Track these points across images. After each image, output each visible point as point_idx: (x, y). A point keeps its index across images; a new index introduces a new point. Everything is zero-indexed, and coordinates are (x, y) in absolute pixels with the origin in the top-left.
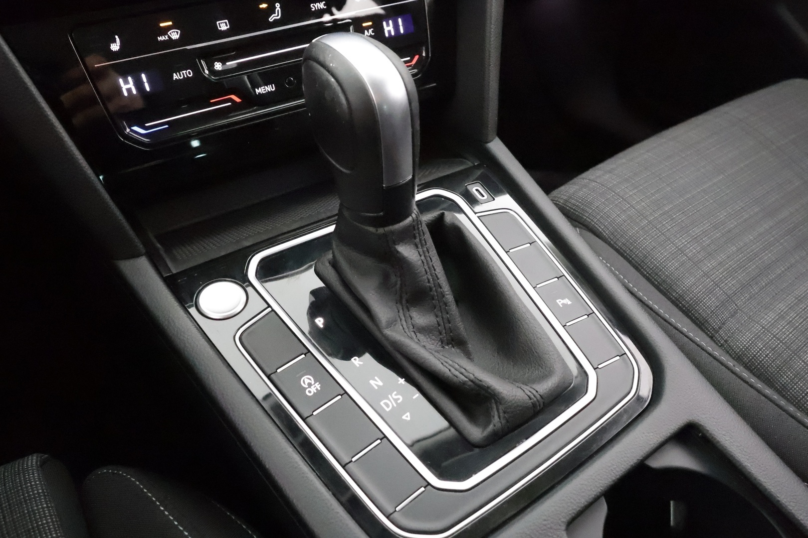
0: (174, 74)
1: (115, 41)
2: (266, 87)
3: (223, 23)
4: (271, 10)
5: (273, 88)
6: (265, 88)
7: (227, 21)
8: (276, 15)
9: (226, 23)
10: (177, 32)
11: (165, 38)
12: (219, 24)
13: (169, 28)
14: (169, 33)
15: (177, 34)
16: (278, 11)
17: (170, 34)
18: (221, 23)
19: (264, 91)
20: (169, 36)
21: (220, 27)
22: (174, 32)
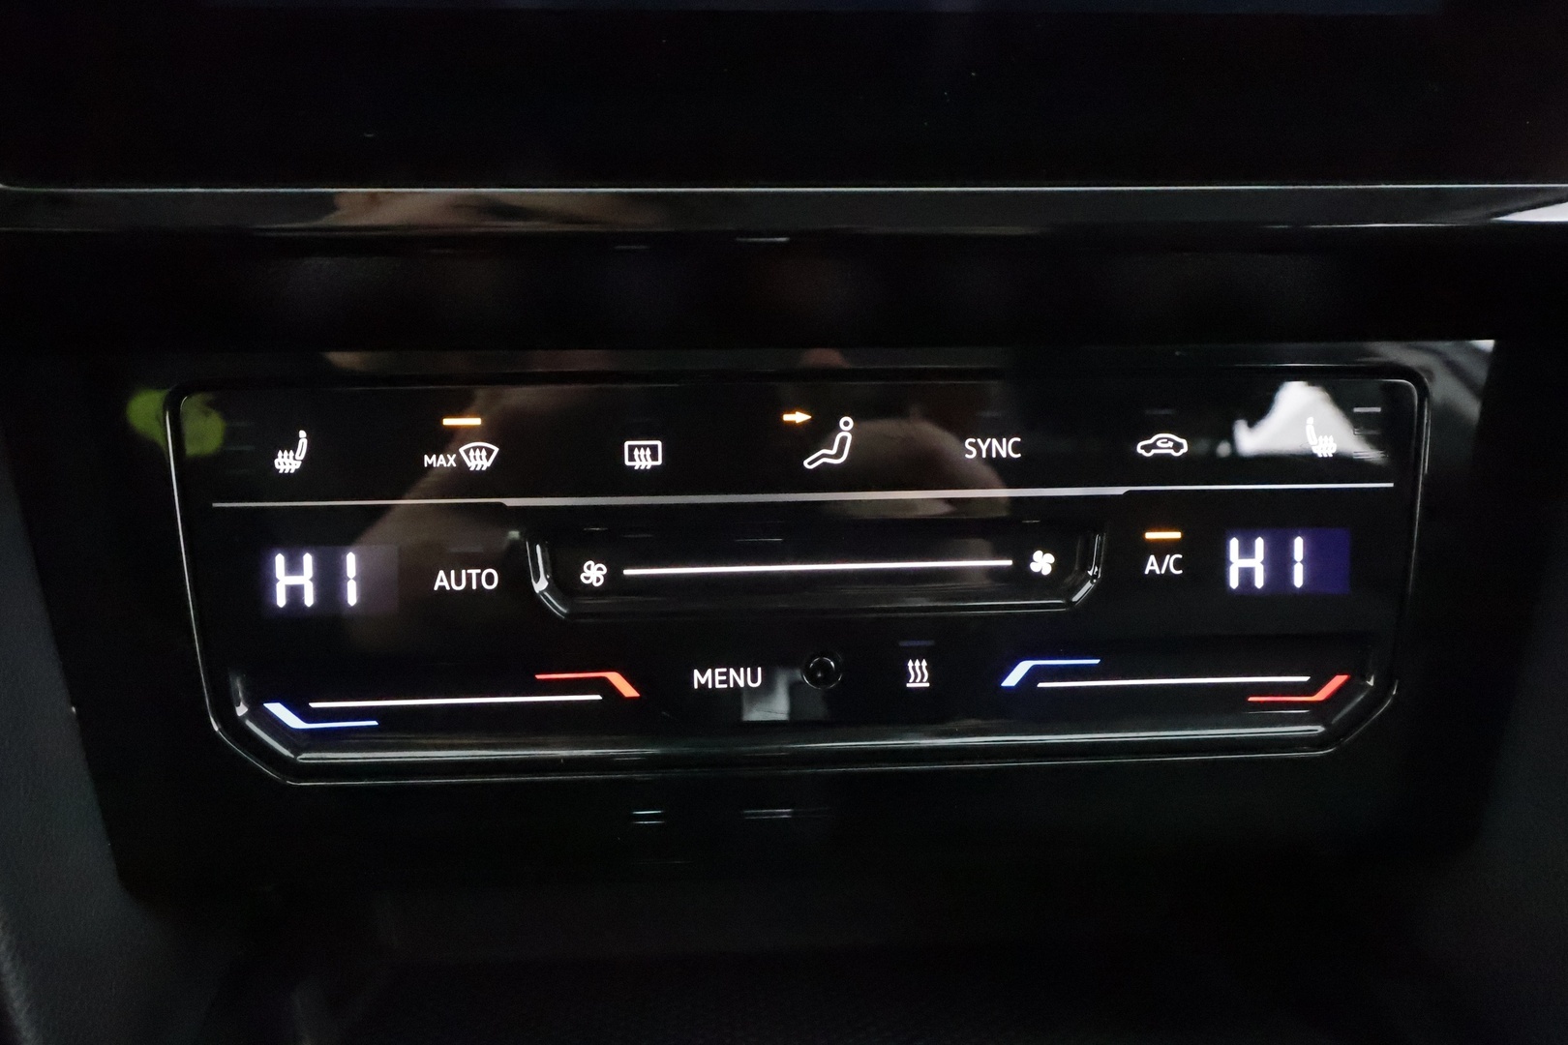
0: (441, 573)
1: (292, 446)
2: (732, 672)
3: (645, 447)
4: (820, 433)
5: (754, 680)
6: (727, 674)
7: (659, 443)
8: (834, 451)
9: (654, 449)
10: (489, 452)
11: (447, 461)
12: (632, 449)
13: (468, 434)
14: (462, 450)
15: (488, 458)
16: (843, 441)
17: (467, 452)
18: (639, 447)
19: (721, 682)
20: (460, 461)
21: (632, 459)
22: (481, 448)
